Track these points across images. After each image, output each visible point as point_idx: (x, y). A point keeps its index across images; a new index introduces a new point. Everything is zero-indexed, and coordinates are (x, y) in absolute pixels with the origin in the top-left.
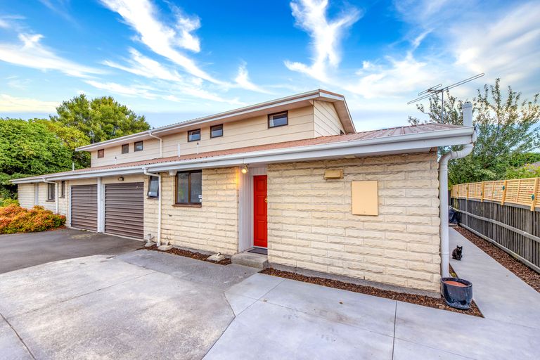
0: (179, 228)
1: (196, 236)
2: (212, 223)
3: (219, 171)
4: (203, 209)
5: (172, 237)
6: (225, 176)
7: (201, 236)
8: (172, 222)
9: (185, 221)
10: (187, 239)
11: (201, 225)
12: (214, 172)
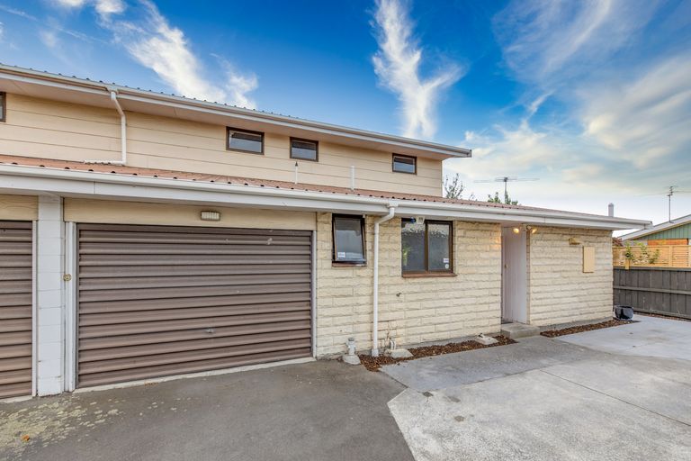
0: (415, 313)
1: (447, 319)
2: (472, 296)
3: (481, 227)
4: (459, 278)
5: (400, 332)
6: (488, 233)
7: (455, 318)
8: (400, 305)
9: (426, 300)
10: (432, 328)
11: (456, 302)
12: (474, 227)
